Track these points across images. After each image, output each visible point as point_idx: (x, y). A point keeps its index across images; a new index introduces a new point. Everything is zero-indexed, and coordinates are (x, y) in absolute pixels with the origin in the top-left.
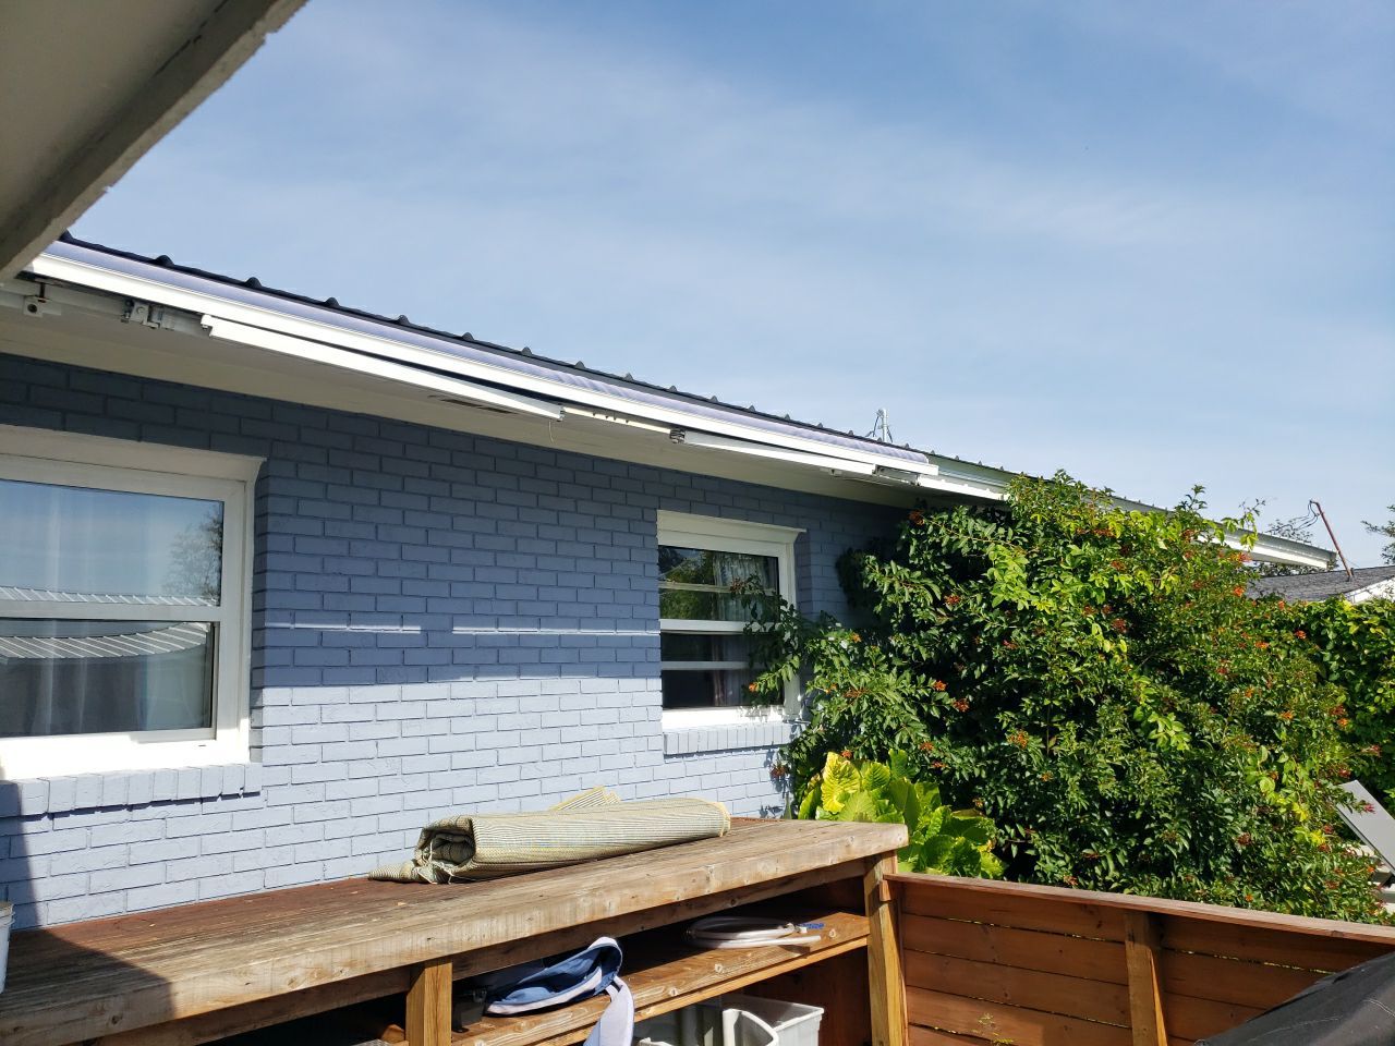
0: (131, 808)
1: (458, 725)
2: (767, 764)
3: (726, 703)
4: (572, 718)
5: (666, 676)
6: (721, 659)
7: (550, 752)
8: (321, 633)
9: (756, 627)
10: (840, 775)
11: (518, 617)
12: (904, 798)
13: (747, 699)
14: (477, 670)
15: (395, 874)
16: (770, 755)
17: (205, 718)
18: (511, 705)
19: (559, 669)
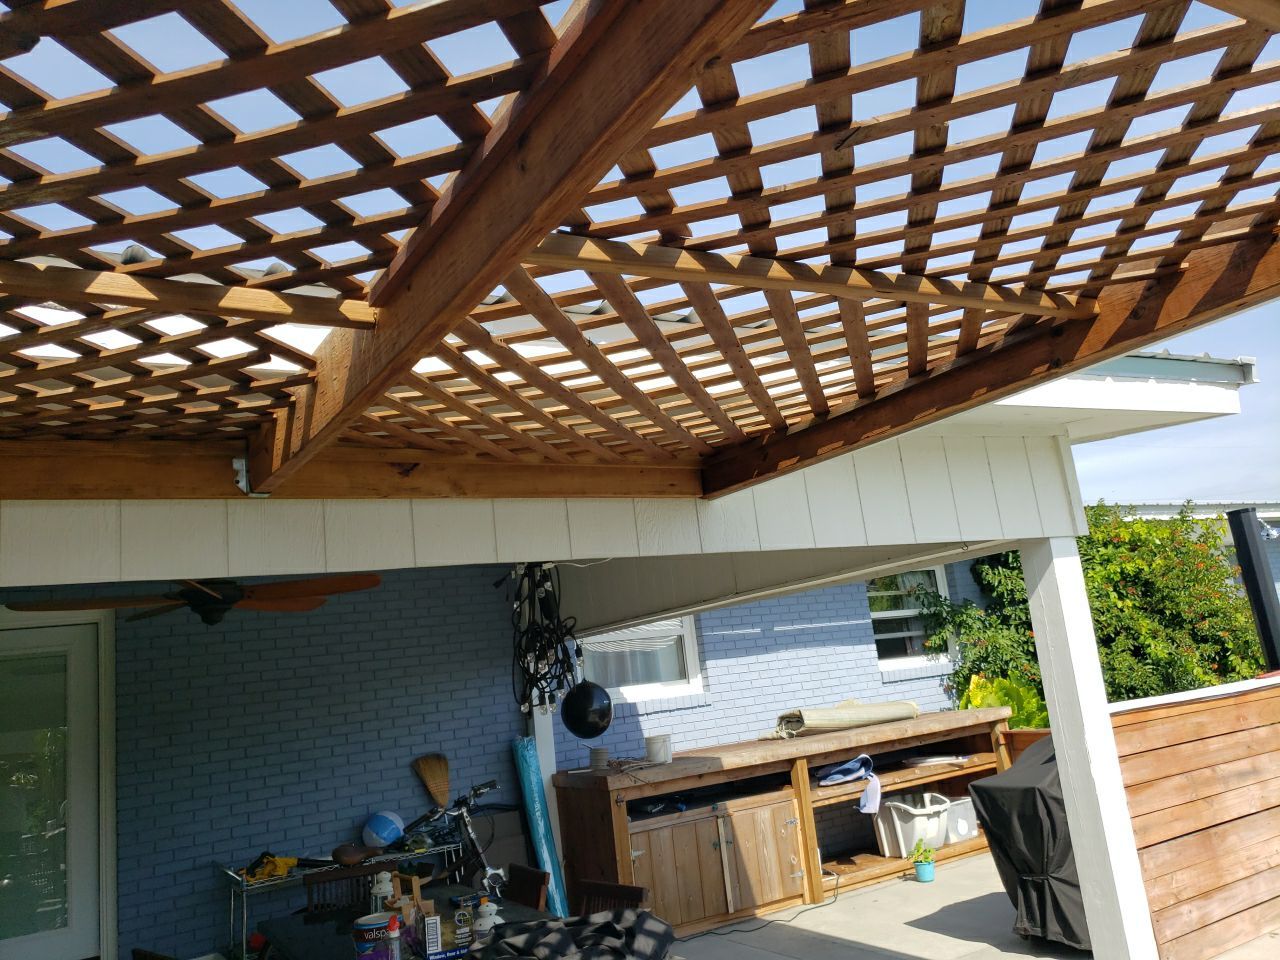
0: (670, 711)
1: (783, 672)
2: (941, 685)
3: (915, 653)
4: (834, 666)
5: (878, 642)
6: (909, 630)
7: (826, 683)
8: (723, 635)
9: (925, 611)
10: (980, 687)
11: (802, 620)
12: (1014, 694)
13: (926, 651)
14: (787, 646)
15: (770, 736)
16: (942, 680)
17: (683, 674)
18: (804, 662)
19: (824, 643)
